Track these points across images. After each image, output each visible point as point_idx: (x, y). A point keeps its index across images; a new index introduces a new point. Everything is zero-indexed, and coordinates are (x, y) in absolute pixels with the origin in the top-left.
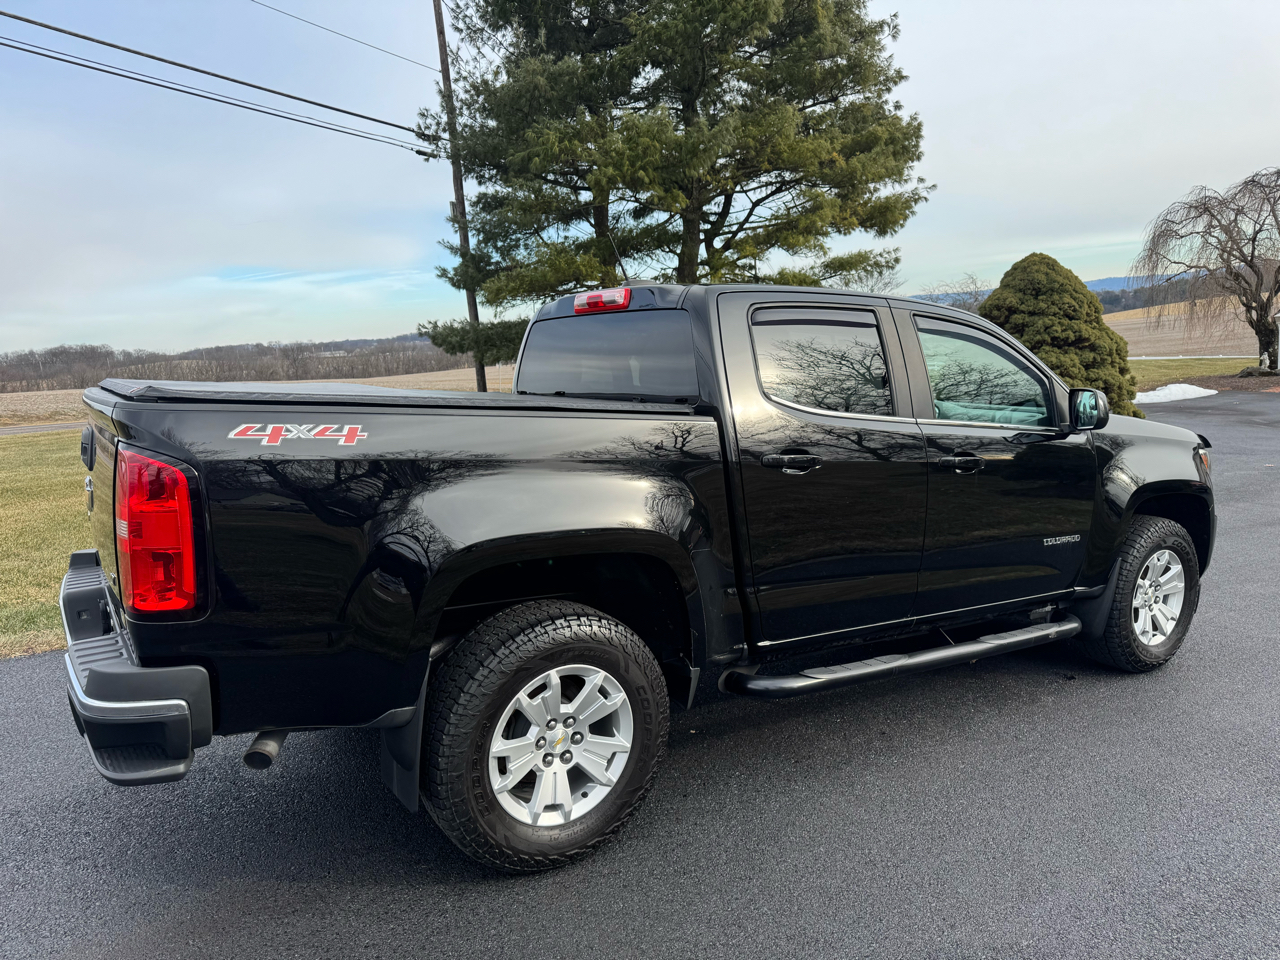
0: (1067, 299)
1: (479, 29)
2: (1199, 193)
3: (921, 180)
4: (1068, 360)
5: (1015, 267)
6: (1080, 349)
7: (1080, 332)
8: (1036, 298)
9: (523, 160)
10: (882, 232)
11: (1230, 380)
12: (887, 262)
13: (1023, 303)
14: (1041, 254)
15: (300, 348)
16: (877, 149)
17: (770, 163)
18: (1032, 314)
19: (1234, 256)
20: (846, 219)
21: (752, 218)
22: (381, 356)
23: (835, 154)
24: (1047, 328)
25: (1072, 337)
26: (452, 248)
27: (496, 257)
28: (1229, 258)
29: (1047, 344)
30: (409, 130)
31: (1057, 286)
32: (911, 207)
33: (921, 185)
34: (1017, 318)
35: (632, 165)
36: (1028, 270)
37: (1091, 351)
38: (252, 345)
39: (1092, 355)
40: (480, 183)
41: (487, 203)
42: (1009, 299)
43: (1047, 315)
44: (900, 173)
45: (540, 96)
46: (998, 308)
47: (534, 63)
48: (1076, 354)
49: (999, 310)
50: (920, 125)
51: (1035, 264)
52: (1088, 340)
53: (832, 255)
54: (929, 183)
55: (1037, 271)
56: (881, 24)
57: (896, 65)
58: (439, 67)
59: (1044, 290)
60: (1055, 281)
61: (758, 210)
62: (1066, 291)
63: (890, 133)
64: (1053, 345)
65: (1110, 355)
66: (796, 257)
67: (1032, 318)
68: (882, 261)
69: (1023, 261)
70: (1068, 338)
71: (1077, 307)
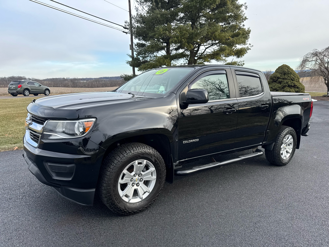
0: (292, 76)
1: (143, 2)
2: (315, 51)
3: (250, 44)
4: (292, 90)
5: (279, 68)
6: (294, 88)
7: (295, 84)
8: (285, 75)
9: (153, 35)
10: (238, 57)
11: (320, 98)
12: (241, 64)
13: (281, 76)
14: (285, 65)
15: (75, 79)
16: (240, 36)
17: (214, 38)
18: (283, 79)
19: (322, 66)
20: (231, 53)
21: (205, 52)
22: (96, 82)
23: (230, 37)
24: (287, 82)
25: (293, 85)
26: (130, 56)
27: (141, 59)
28: (321, 67)
29: (287, 86)
30: (121, 26)
31: (290, 72)
32: (246, 51)
33: (250, 45)
34: (280, 80)
35: (181, 38)
36: (283, 68)
37: (297, 88)
38: (62, 78)
39: (297, 89)
40: (139, 40)
41: (139, 45)
42: (278, 75)
43: (287, 79)
44: (245, 43)
45: (158, 20)
46: (275, 77)
47: (157, 11)
48: (294, 89)
49: (275, 78)
50: (250, 30)
51: (284, 67)
52: (297, 86)
53: (227, 62)
54: (251, 45)
55: (285, 69)
56: (242, 5)
57: (245, 15)
58: (128, 10)
59: (287, 73)
60: (289, 71)
61: (207, 50)
62: (292, 74)
63: (243, 32)
64: (288, 87)
65: (302, 90)
66: (218, 62)
67: (283, 80)
68: (240, 64)
69: (281, 66)
70: (292, 85)
71: (294, 78)
